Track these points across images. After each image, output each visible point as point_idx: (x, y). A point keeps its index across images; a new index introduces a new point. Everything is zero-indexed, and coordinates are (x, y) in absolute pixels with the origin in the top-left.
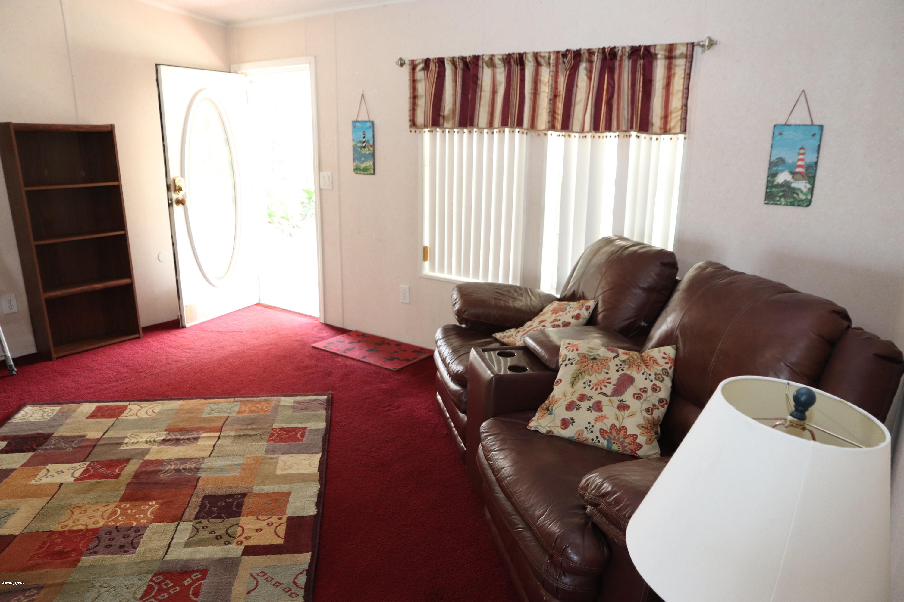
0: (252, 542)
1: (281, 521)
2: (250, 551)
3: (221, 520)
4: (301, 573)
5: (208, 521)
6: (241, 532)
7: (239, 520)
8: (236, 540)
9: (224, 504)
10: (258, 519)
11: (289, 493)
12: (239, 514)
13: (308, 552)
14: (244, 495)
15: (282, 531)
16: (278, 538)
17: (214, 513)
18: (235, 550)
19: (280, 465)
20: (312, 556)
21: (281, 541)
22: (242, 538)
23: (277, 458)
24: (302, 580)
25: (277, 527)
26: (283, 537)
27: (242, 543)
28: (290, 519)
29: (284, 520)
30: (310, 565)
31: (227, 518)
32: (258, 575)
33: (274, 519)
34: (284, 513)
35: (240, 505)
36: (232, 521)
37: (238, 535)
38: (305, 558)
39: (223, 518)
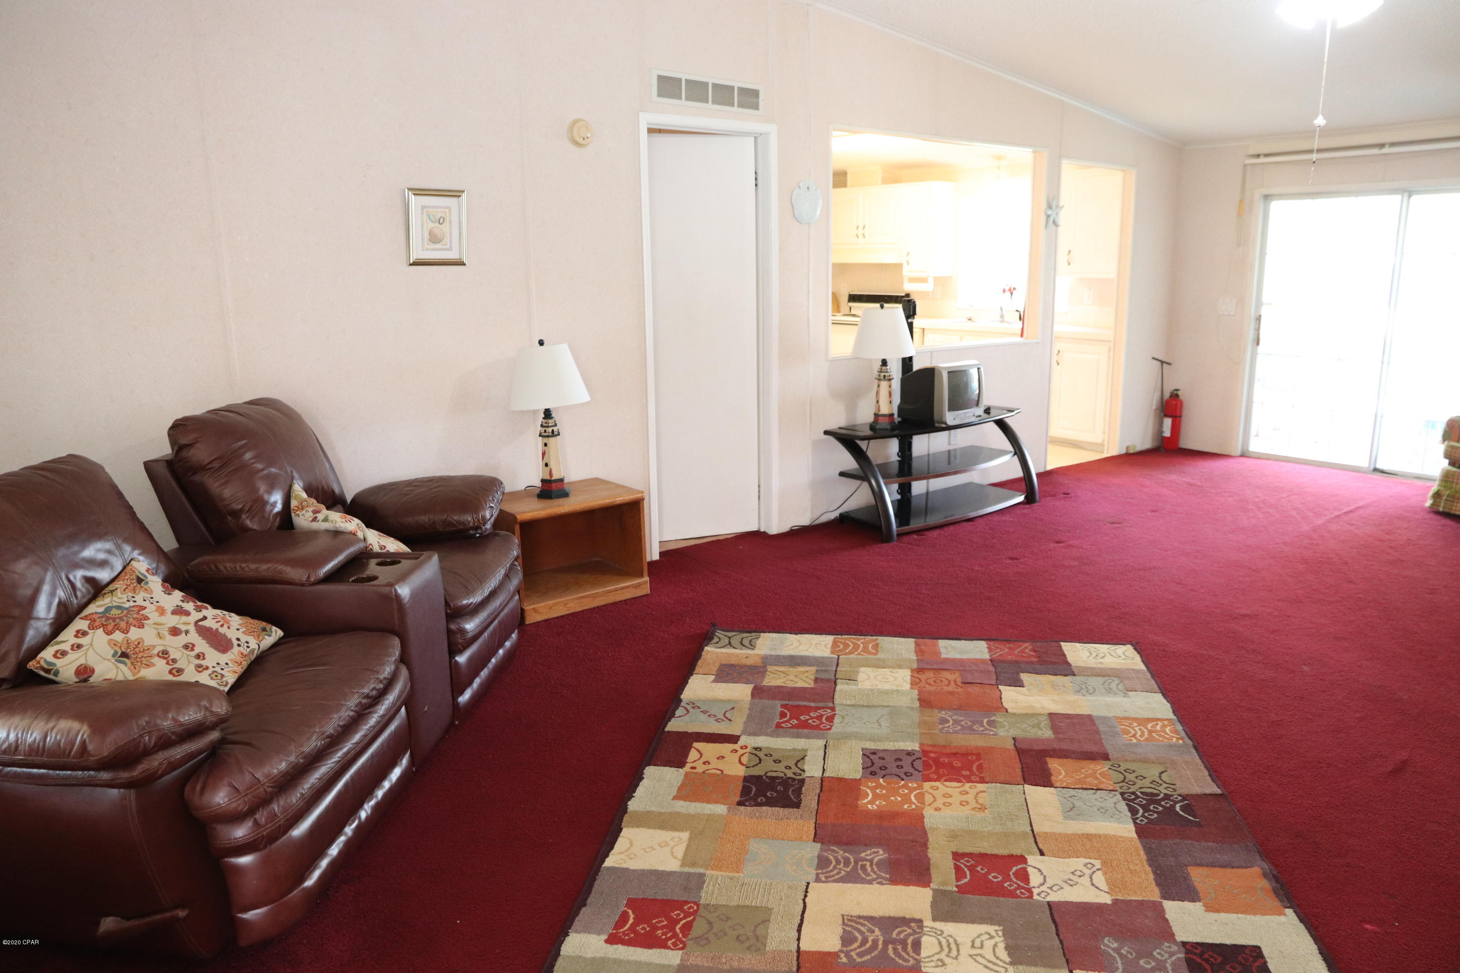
0: (730, 746)
1: (693, 765)
2: (732, 739)
3: (769, 774)
4: (680, 717)
5: (785, 775)
6: (742, 758)
7: (746, 772)
8: (748, 750)
9: (768, 794)
10: (722, 771)
11: (675, 798)
12: (746, 779)
13: (668, 732)
14: (740, 804)
15: (693, 755)
16: (699, 748)
17: (780, 784)
18: (749, 741)
19: (680, 851)
20: (665, 726)
21: (695, 745)
22: (741, 752)
23: (683, 865)
24: (679, 712)
25: (699, 759)
26: (693, 750)
27: (741, 748)
28: (680, 764)
29: (688, 766)
30: (669, 720)
31: (762, 776)
32: (724, 721)
33: (701, 768)
34: (687, 774)
35: (745, 791)
36: (756, 772)
37: (747, 754)
38: (673, 726)
39: (767, 777)
